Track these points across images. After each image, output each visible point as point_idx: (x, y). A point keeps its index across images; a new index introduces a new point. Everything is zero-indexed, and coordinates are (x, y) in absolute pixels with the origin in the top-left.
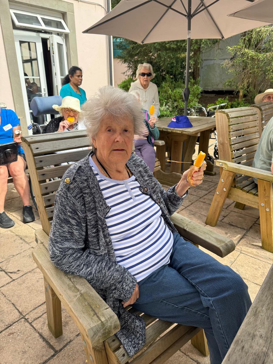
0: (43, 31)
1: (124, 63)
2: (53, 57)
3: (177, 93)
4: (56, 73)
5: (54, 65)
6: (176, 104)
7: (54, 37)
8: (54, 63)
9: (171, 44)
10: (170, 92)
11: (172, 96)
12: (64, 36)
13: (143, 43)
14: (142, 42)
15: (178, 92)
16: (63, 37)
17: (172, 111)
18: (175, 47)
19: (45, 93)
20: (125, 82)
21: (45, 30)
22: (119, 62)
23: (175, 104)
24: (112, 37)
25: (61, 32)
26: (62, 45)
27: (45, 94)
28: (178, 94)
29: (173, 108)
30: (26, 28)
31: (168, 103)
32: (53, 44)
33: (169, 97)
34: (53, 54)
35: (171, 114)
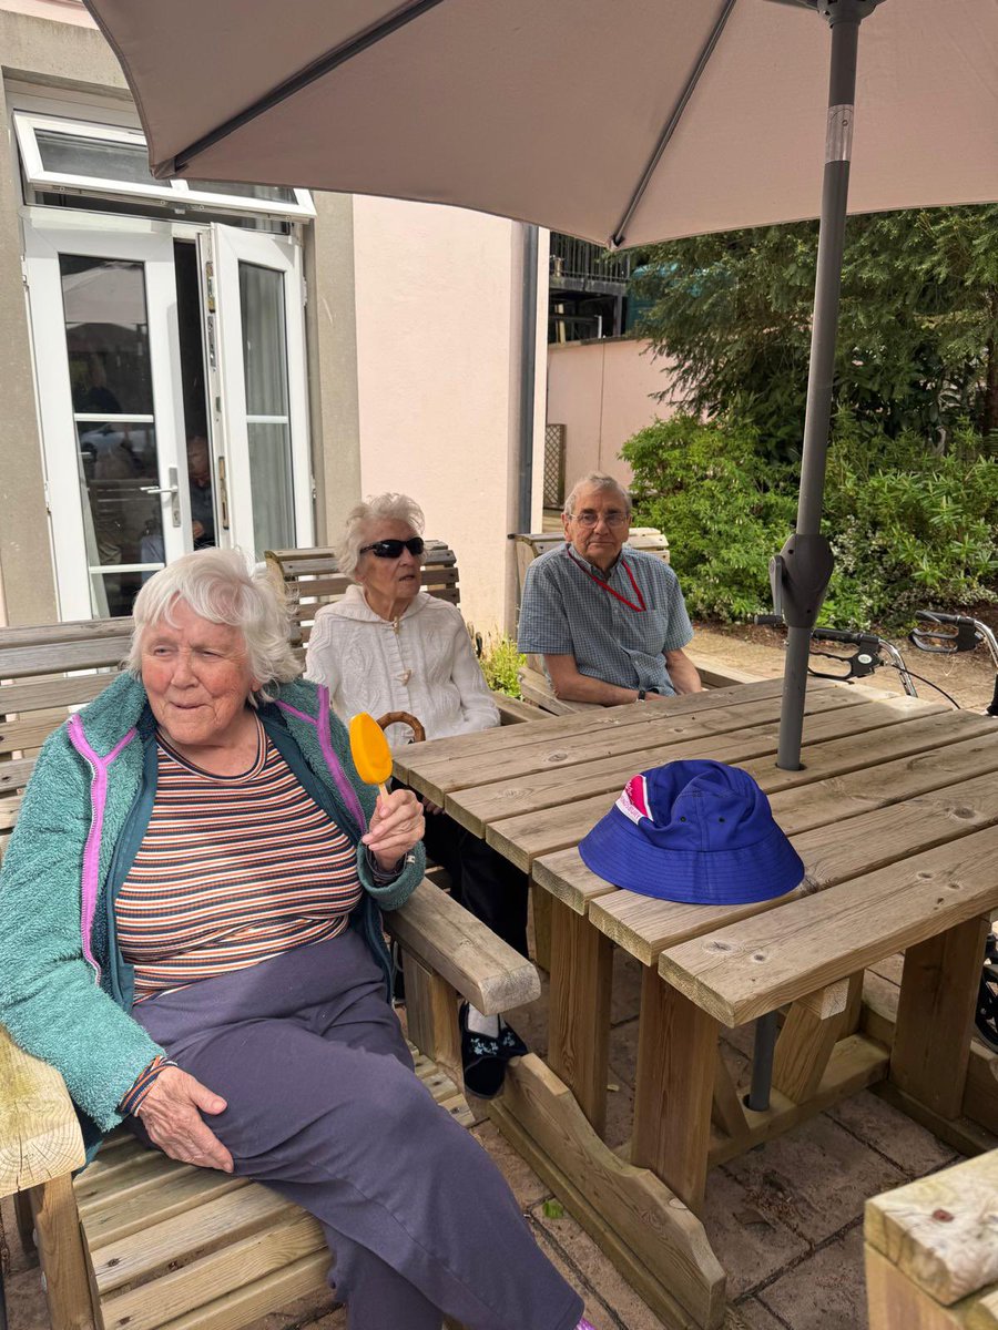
0: (177, 211)
1: (668, 355)
2: (211, 325)
3: (885, 490)
4: (218, 400)
5: (213, 363)
6: (881, 542)
7: (220, 233)
8: (213, 352)
9: (864, 264)
10: (849, 485)
11: (859, 504)
12: (299, 233)
13: (617, 244)
14: (614, 237)
15: (891, 490)
16: (295, 236)
17: (854, 572)
18: (881, 276)
19: (175, 487)
20: (648, 435)
21: (189, 205)
22: (645, 351)
23: (877, 541)
24: (544, 236)
25: (269, 215)
26: (283, 273)
27: (174, 494)
28: (889, 495)
29: (865, 559)
30: (84, 195)
31: (842, 532)
32: (214, 266)
33: (844, 507)
34: (212, 311)
35: (847, 584)
